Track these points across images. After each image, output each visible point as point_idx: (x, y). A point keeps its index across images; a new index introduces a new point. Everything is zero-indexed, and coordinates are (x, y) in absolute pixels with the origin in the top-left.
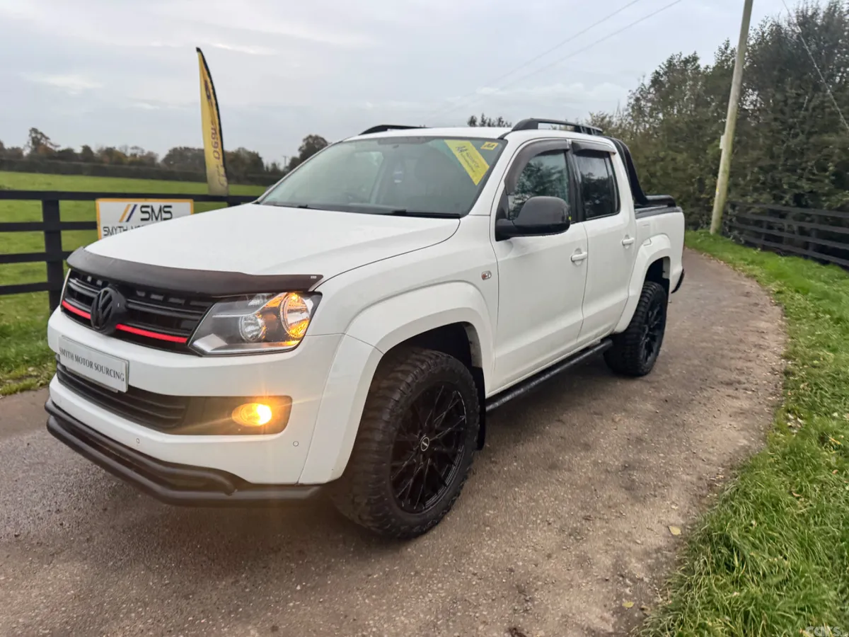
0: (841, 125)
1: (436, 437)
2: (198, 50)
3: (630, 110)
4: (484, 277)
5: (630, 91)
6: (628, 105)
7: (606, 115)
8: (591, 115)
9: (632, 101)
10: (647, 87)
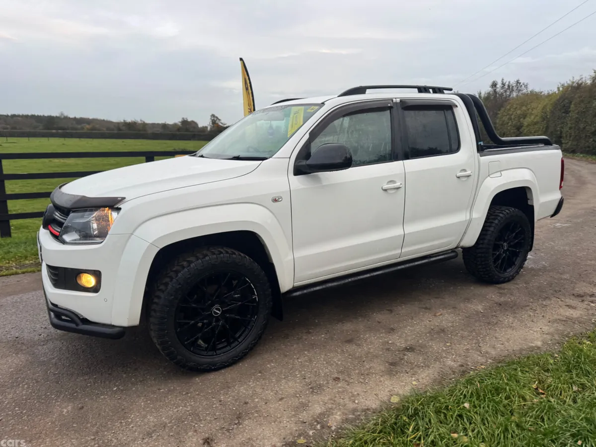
1: (228, 308)
2: (241, 59)
4: (275, 200)
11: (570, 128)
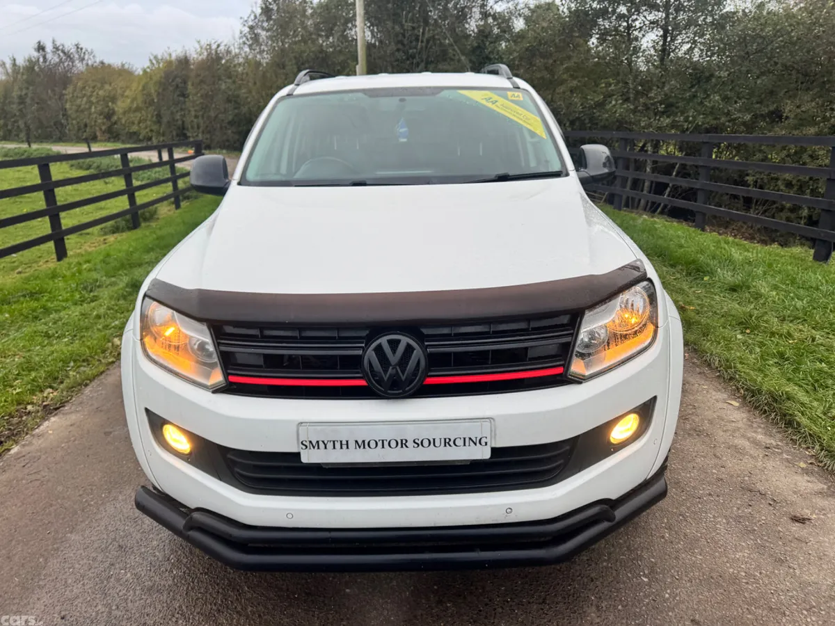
0: (451, 55)
3: (244, 39)
5: (241, 18)
6: (241, 33)
7: (221, 43)
8: (199, 42)
9: (246, 30)
10: (258, 15)
11: (196, 117)
